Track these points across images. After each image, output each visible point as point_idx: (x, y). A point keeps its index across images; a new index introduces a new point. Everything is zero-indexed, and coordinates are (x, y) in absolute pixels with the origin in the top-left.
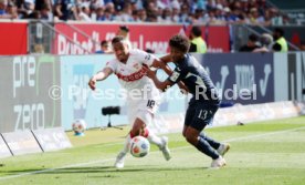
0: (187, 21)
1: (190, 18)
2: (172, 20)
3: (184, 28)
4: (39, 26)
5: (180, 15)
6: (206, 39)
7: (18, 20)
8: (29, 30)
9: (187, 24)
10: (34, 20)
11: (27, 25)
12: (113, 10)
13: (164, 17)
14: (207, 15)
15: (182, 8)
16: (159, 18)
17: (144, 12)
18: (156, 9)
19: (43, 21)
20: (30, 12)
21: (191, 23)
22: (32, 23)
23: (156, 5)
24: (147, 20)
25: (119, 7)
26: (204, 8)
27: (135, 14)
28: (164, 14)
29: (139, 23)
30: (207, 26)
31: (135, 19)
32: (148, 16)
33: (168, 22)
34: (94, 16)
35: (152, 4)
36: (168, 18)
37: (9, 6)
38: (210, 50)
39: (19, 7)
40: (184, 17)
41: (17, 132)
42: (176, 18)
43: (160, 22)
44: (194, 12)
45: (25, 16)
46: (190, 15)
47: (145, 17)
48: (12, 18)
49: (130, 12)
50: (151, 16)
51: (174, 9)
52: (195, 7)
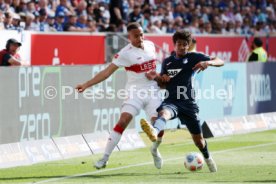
0: (249, 32)
1: (252, 30)
2: (235, 31)
3: (247, 39)
4: (115, 38)
5: (243, 27)
6: (266, 49)
7: (97, 33)
8: (106, 41)
9: (249, 36)
10: (110, 33)
11: (104, 37)
12: (181, 24)
13: (228, 29)
14: (267, 27)
15: (244, 21)
16: (224, 31)
17: (210, 25)
18: (221, 22)
19: (119, 34)
20: (107, 26)
21: (253, 35)
22: (110, 35)
23: (220, 18)
24: (212, 32)
25: (187, 21)
26: (264, 20)
27: (202, 27)
28: (228, 27)
29: (205, 34)
30: (268, 37)
31: (202, 32)
32: (213, 28)
33: (231, 34)
34: (164, 28)
35: (217, 18)
36: (232, 30)
37: (89, 21)
38: (270, 59)
39: (97, 21)
40: (247, 29)
41: (97, 133)
42: (239, 30)
43: (224, 34)
44: (255, 24)
45: (102, 29)
46: (252, 27)
47: (210, 29)
48: (91, 31)
49: (197, 25)
50: (216, 28)
51: (237, 22)
52: (256, 20)
